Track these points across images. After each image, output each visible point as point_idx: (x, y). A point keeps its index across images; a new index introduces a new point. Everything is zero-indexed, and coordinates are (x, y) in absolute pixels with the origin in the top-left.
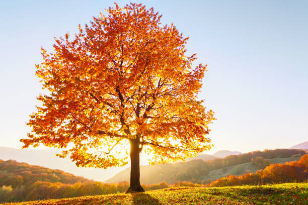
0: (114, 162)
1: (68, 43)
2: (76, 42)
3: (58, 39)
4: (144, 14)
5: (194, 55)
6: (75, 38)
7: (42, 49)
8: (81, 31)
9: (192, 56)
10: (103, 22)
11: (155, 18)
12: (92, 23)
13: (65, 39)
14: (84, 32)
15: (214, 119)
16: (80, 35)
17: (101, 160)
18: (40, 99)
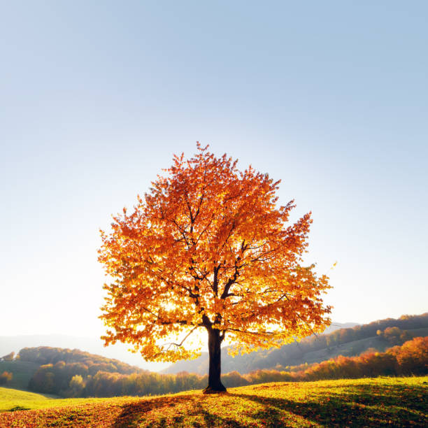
0: (185, 354)
1: (127, 218)
2: (135, 215)
3: (116, 216)
4: (215, 164)
5: (292, 202)
6: (134, 211)
7: (101, 231)
8: (141, 201)
9: (289, 204)
10: (163, 185)
11: (228, 165)
12: (152, 189)
13: (123, 214)
14: (144, 202)
15: (329, 287)
16: (139, 206)
17: (171, 353)
18: (106, 287)
